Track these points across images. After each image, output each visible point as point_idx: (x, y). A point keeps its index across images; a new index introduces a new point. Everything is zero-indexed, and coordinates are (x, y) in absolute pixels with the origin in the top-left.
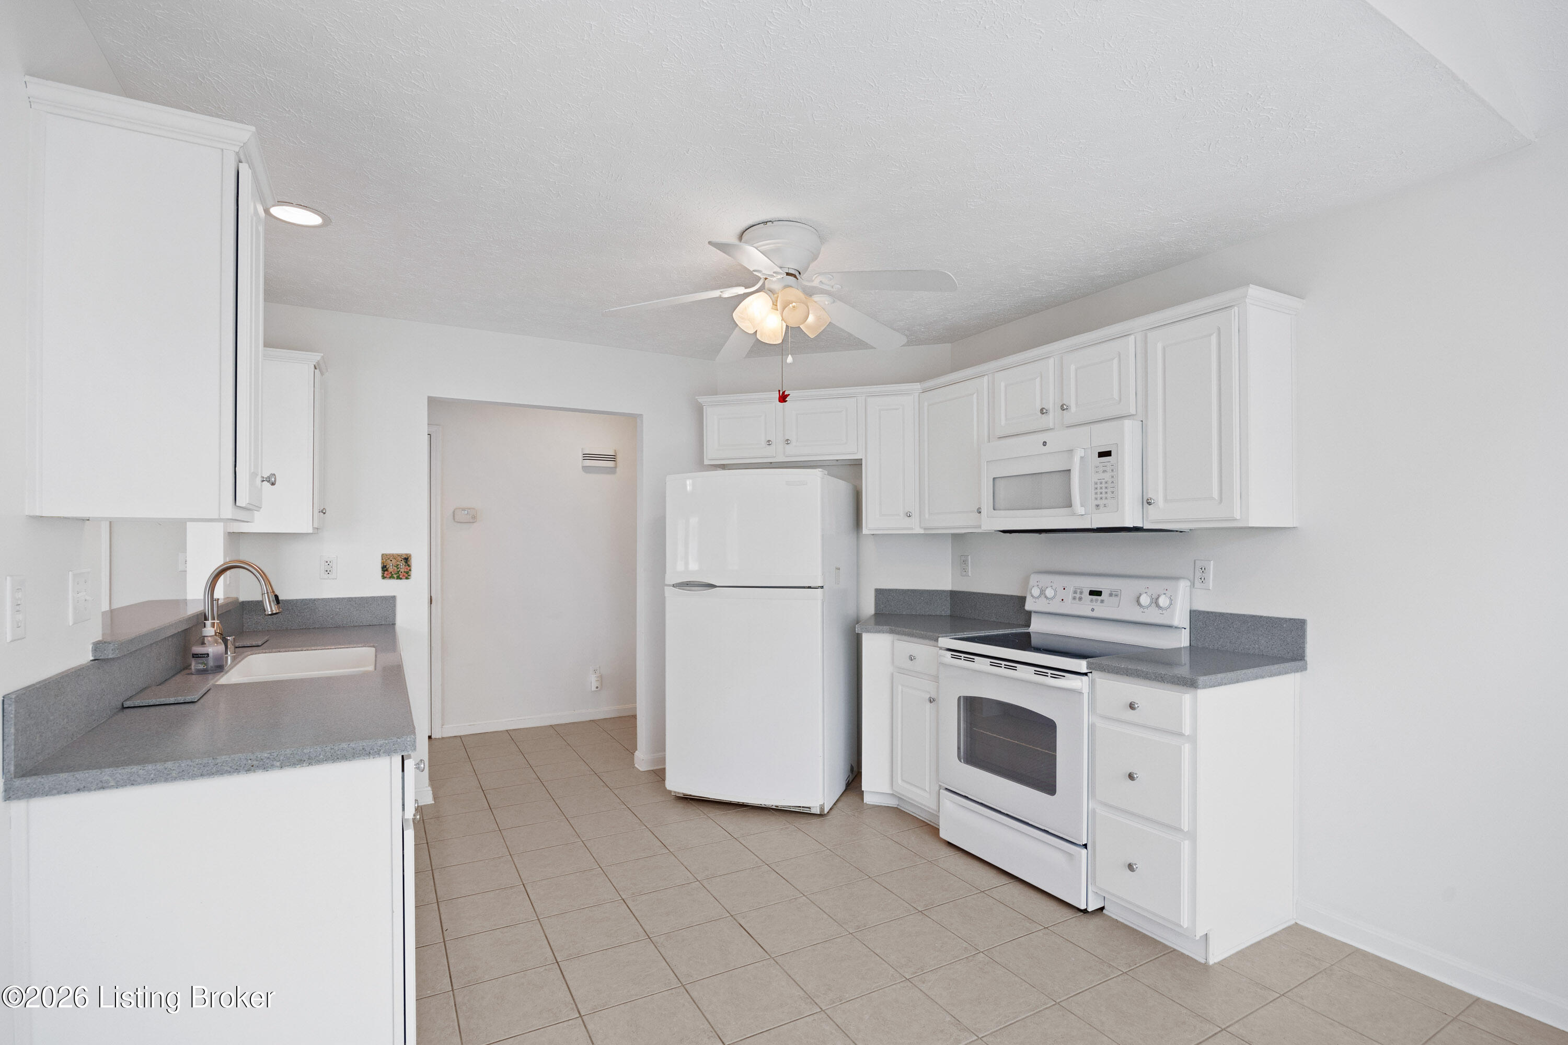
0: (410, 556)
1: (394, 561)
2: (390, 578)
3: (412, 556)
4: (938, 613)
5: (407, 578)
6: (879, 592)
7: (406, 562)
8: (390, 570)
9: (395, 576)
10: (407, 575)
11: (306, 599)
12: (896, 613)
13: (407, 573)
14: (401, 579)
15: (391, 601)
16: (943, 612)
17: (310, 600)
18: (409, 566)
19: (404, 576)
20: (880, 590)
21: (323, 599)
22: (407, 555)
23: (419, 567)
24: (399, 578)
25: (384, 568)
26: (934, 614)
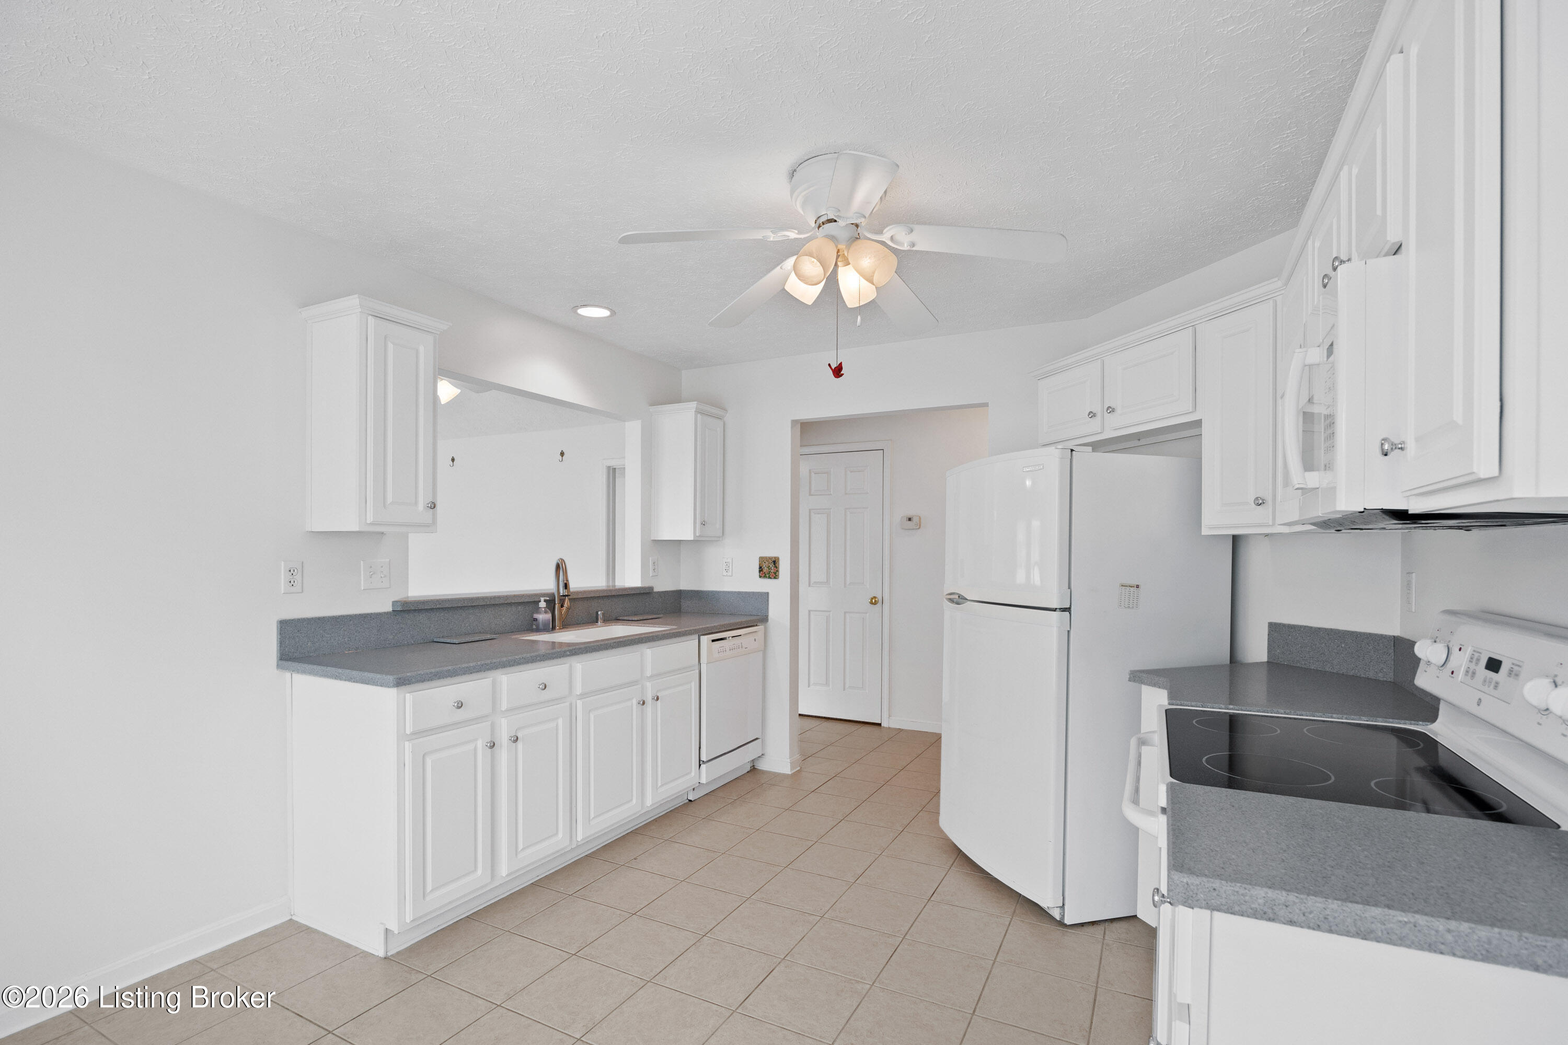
0: (778, 558)
1: (767, 563)
2: (764, 577)
3: (780, 559)
4: (1371, 675)
5: (775, 578)
6: (1274, 628)
7: (774, 564)
8: (765, 571)
9: (767, 575)
10: (774, 575)
11: (714, 591)
12: (1298, 665)
13: (775, 573)
14: (771, 578)
15: (765, 596)
16: (1380, 675)
17: (716, 592)
18: (776, 568)
19: (773, 576)
20: (1276, 624)
21: (723, 592)
22: (775, 558)
23: (784, 568)
24: (770, 578)
25: (761, 569)
26: (1362, 676)
